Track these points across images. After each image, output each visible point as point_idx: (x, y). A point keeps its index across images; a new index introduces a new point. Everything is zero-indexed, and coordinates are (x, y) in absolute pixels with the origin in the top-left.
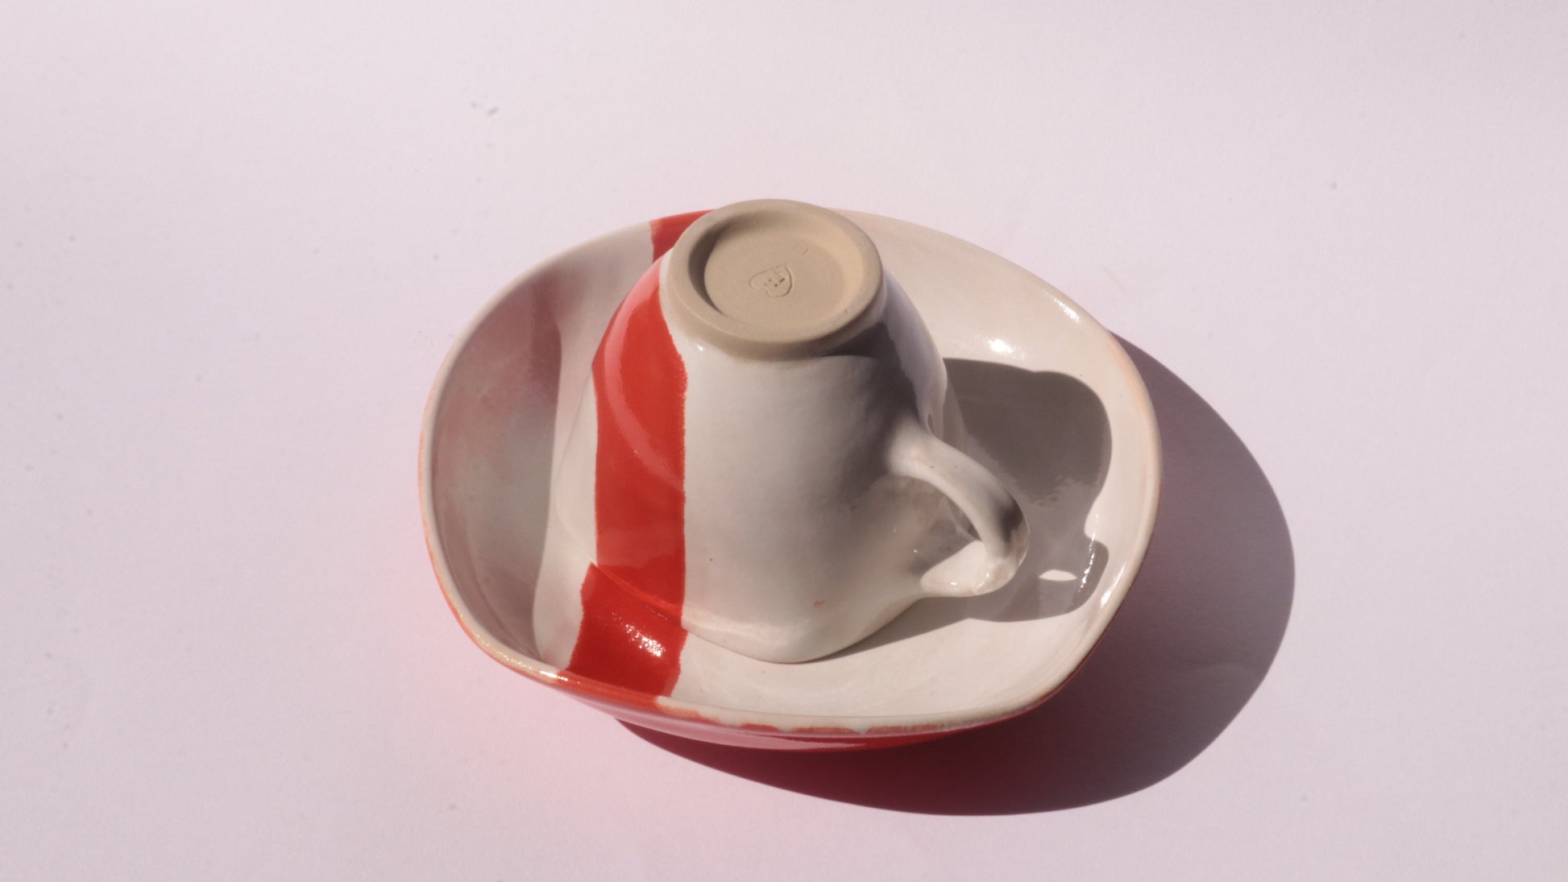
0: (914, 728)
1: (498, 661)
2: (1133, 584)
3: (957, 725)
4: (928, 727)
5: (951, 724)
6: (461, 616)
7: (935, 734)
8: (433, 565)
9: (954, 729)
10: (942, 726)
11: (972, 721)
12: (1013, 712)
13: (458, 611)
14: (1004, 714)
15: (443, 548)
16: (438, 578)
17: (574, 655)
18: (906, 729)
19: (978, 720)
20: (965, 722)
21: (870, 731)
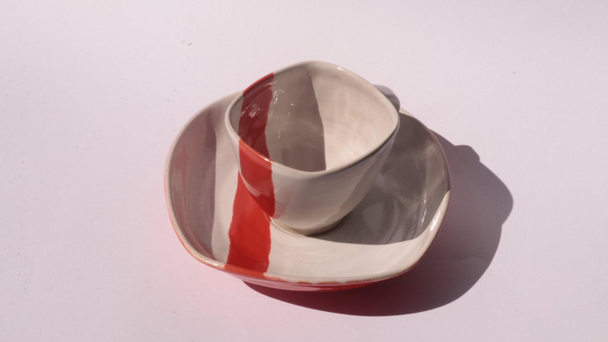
0: (364, 281)
1: (201, 261)
2: (443, 222)
3: (379, 279)
4: (368, 280)
5: (377, 278)
6: (185, 245)
7: (372, 282)
8: (173, 225)
9: (378, 280)
10: (374, 279)
11: (385, 277)
12: (400, 273)
13: (184, 243)
14: (397, 274)
15: (176, 219)
16: (175, 231)
17: (228, 258)
18: (360, 281)
19: (387, 276)
20: (383, 277)
21: (347, 282)
